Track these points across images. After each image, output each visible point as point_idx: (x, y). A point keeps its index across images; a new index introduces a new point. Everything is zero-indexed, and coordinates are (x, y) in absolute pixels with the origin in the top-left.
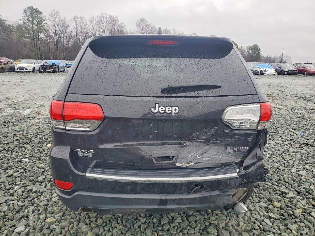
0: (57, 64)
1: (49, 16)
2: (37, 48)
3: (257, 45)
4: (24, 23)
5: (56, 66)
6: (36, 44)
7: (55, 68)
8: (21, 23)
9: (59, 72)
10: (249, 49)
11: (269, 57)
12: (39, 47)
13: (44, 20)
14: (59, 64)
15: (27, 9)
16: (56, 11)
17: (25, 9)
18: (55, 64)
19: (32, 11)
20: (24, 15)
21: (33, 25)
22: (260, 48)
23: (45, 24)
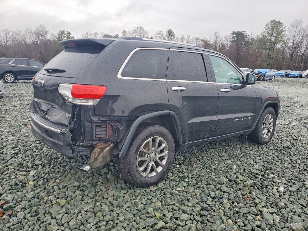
0: (264, 73)
1: (290, 27)
2: (270, 59)
4: (264, 36)
5: (261, 75)
6: (270, 55)
7: (260, 76)
8: (261, 36)
9: (264, 81)
12: (273, 58)
13: (284, 31)
14: (266, 73)
15: (269, 23)
16: (299, 21)
17: (268, 23)
18: (261, 73)
19: (274, 24)
20: (265, 29)
21: (271, 37)
23: (283, 35)
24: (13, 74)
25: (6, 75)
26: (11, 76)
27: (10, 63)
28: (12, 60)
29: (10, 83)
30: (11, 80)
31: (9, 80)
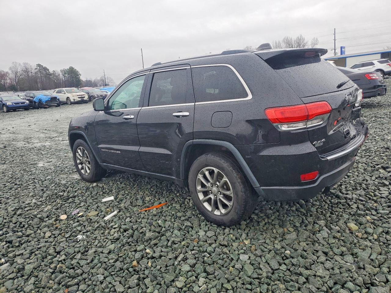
3: (73, 67)
10: (65, 73)
11: (89, 81)
22: (78, 71)
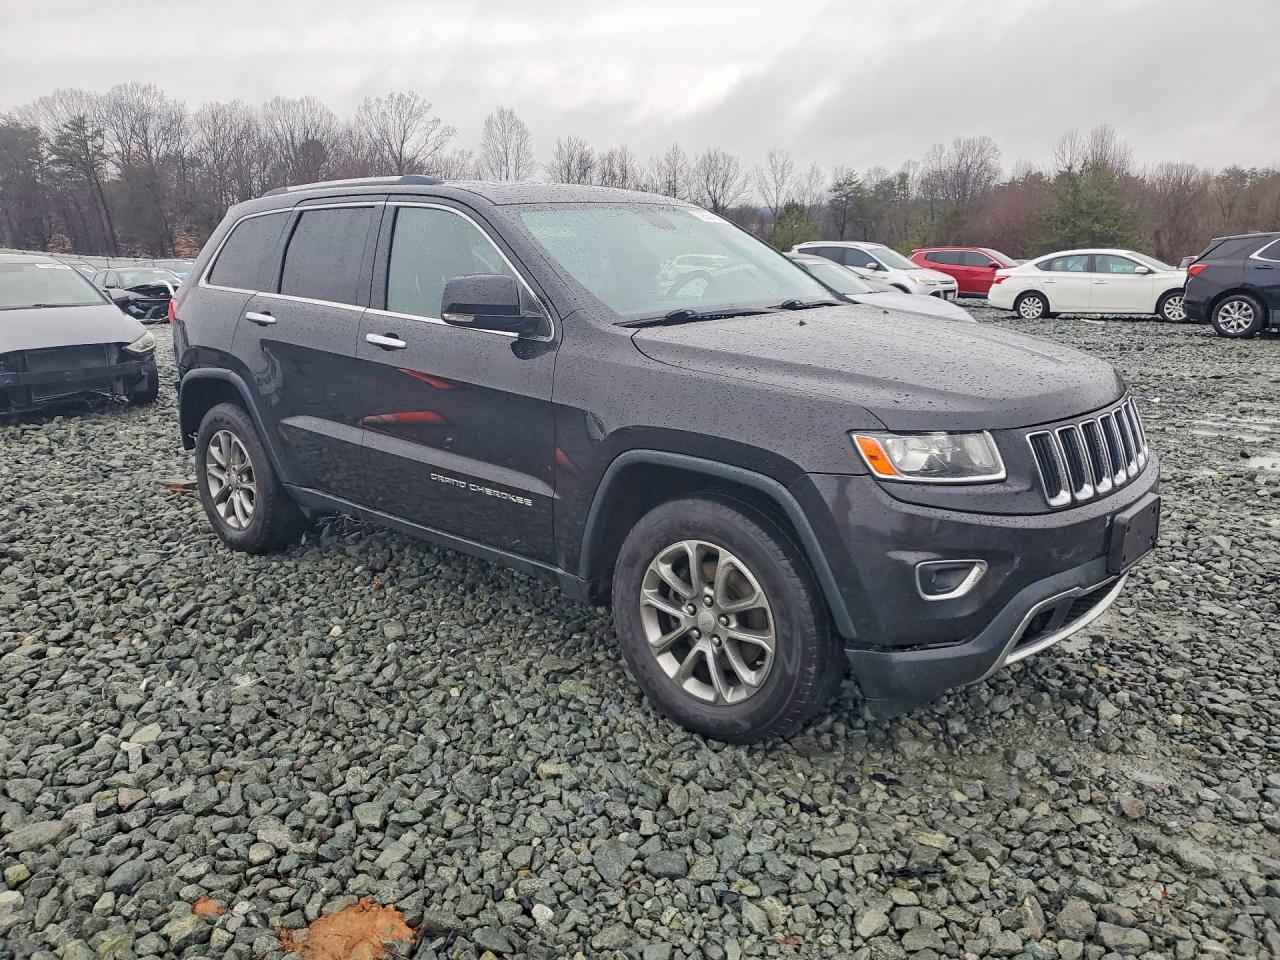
24: (1254, 302)
25: (1227, 306)
26: (1247, 309)
27: (1255, 256)
28: (1268, 239)
29: (1233, 337)
30: (1239, 326)
31: (1234, 323)
